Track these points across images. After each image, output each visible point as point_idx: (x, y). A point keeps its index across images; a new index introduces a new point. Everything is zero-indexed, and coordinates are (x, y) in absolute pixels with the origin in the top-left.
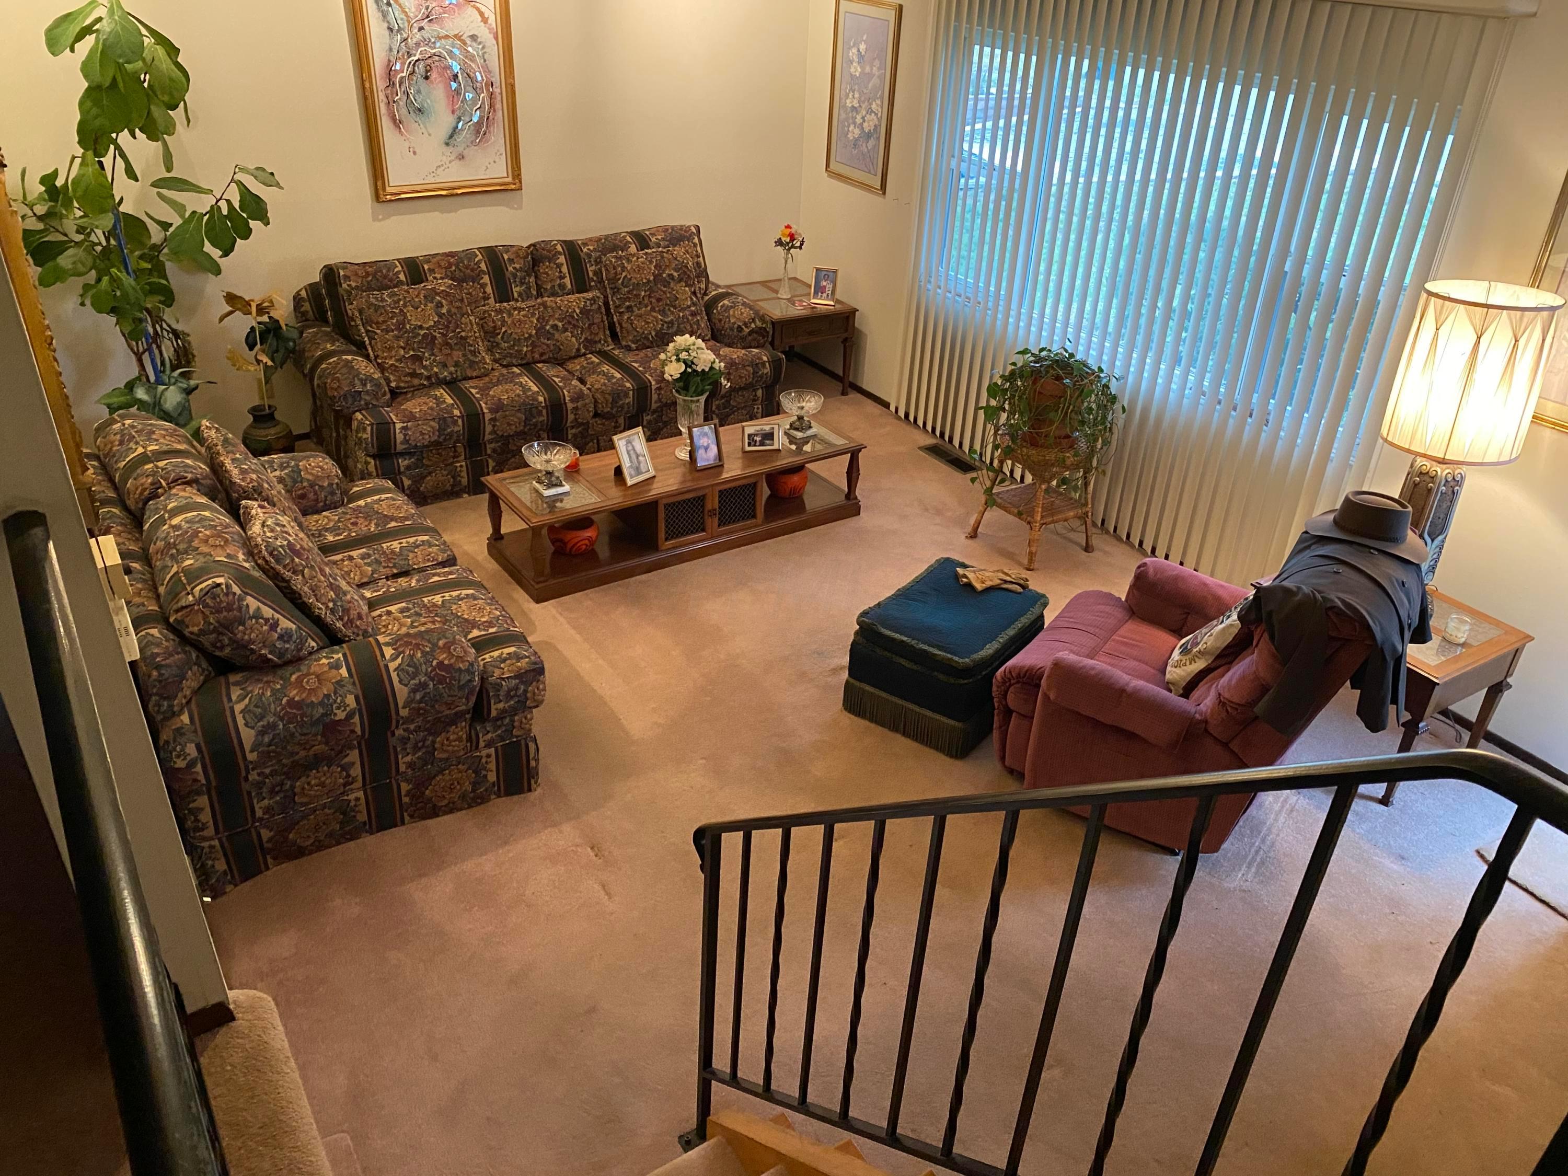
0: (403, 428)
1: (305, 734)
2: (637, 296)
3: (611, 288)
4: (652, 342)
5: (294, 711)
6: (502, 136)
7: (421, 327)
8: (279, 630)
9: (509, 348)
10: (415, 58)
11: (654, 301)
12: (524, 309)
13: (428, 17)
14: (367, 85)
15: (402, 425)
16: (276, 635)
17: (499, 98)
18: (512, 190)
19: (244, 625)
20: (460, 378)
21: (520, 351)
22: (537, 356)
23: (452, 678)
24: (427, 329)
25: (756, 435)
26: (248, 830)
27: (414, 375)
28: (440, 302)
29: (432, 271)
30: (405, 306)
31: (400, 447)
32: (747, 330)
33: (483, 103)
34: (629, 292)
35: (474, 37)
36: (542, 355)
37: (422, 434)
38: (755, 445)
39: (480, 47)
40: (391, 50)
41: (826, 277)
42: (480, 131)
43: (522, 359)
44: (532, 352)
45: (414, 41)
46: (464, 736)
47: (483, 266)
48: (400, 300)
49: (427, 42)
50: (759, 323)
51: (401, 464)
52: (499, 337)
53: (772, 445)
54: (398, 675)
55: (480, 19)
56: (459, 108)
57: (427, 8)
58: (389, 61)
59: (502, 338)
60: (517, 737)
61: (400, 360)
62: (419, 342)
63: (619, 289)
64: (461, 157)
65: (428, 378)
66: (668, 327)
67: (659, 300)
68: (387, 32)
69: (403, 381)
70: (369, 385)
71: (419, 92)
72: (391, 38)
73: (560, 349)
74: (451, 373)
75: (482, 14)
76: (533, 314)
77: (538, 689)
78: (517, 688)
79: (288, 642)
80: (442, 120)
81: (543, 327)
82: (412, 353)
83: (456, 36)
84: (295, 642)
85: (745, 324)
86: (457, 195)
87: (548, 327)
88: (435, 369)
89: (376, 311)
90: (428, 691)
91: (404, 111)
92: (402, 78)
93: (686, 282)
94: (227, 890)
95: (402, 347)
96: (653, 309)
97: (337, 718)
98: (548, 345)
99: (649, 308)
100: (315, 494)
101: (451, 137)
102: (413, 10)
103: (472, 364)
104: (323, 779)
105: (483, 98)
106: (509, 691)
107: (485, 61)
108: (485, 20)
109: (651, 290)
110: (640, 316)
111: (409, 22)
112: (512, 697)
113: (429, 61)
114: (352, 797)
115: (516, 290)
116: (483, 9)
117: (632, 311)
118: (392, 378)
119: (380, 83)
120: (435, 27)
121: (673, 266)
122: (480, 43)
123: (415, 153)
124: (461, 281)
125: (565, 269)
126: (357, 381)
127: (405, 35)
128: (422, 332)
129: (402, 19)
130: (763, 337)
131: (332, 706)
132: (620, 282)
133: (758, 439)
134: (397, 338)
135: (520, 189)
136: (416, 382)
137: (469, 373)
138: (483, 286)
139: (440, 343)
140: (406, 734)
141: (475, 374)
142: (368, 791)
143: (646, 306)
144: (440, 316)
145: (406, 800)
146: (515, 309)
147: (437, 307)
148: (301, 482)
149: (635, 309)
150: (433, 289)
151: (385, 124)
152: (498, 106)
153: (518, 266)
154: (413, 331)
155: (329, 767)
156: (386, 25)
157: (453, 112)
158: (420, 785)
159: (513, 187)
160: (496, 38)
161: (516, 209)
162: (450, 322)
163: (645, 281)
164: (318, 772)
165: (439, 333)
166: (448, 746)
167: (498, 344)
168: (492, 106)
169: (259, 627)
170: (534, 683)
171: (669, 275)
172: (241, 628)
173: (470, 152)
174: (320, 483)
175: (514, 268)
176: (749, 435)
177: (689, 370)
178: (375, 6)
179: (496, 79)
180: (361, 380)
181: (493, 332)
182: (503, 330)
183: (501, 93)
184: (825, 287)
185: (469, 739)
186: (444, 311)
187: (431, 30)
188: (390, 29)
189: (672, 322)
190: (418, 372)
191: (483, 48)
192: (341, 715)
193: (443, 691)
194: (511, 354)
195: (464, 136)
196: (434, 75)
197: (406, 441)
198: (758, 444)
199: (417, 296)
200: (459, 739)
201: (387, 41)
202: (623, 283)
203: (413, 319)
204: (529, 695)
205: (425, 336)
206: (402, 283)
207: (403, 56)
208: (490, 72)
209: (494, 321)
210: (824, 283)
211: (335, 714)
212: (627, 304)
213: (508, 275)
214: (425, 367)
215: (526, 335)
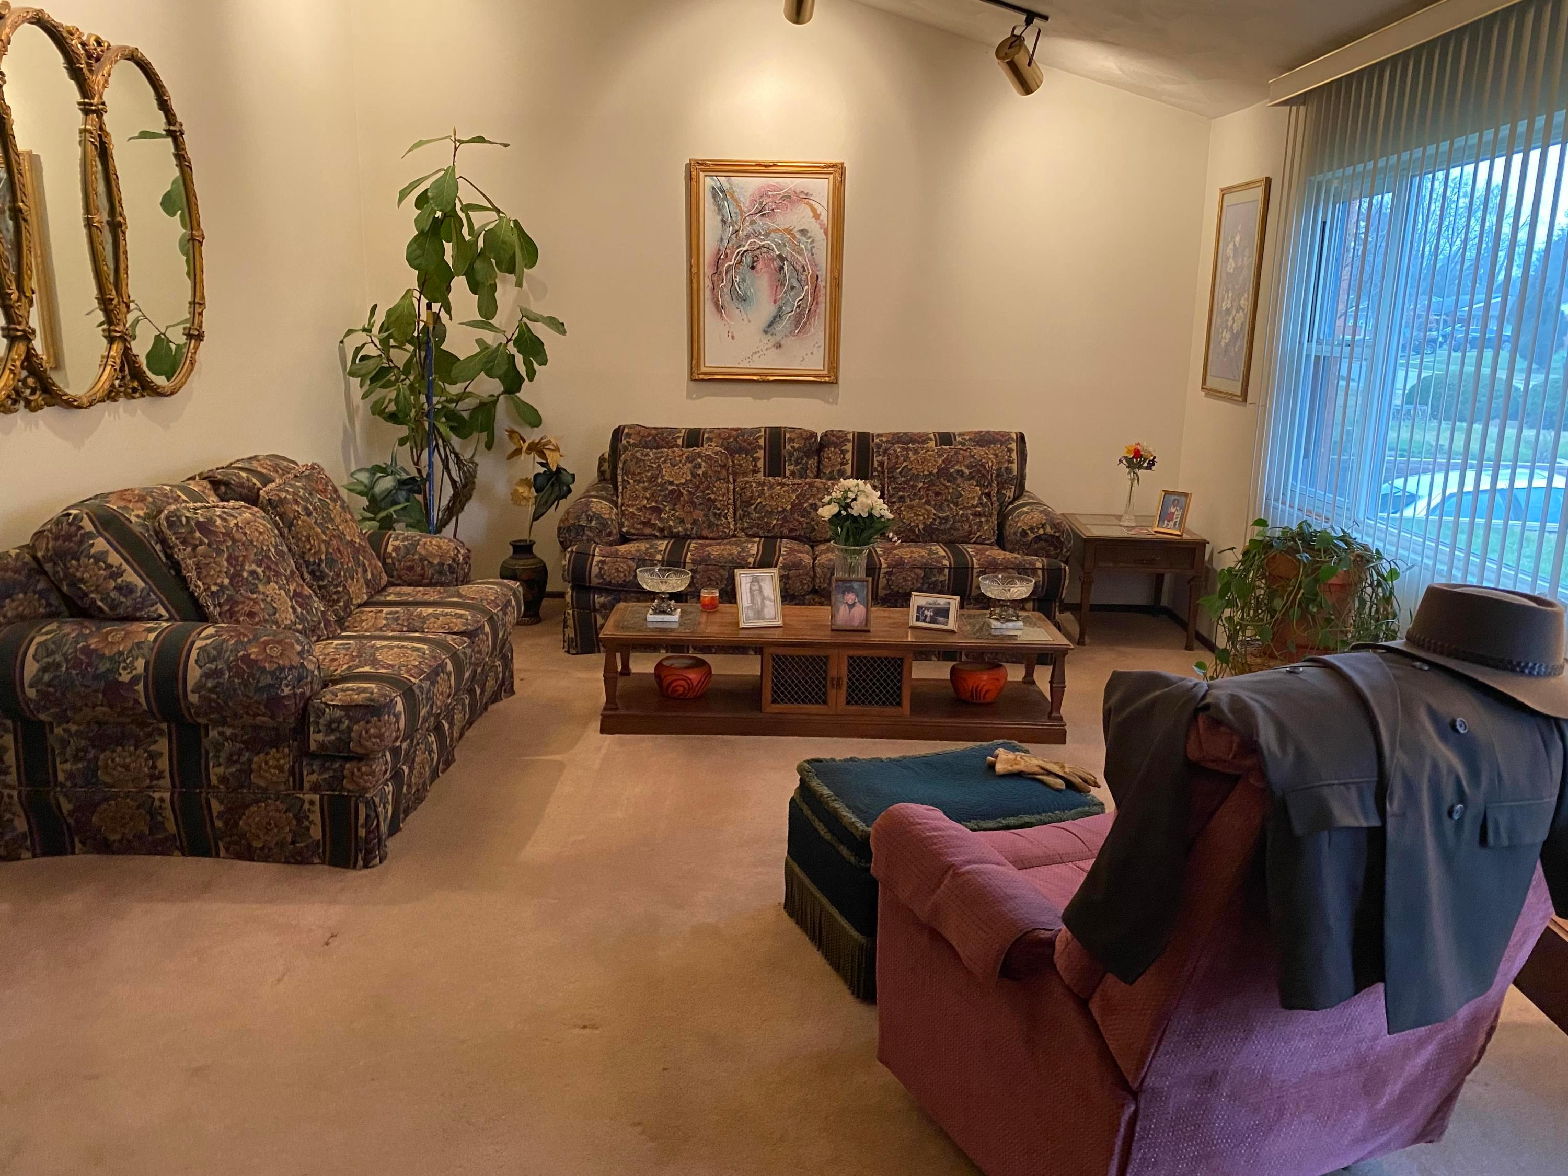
0: (600, 561)
1: (86, 686)
2: (913, 487)
3: (889, 478)
4: (918, 536)
5: (83, 657)
6: (822, 328)
7: (671, 483)
8: (119, 580)
9: (759, 518)
10: (745, 249)
11: (931, 493)
12: (788, 485)
13: (761, 211)
14: (694, 270)
15: (601, 558)
16: (114, 584)
17: (823, 291)
18: (825, 382)
19: (78, 560)
20: (693, 536)
21: (768, 523)
22: (786, 531)
23: (251, 675)
24: (677, 485)
25: (928, 609)
26: (49, 792)
27: (647, 524)
28: (700, 464)
29: (709, 439)
30: (665, 462)
31: (595, 581)
32: (1031, 536)
33: (806, 295)
34: (905, 482)
35: (803, 232)
36: (791, 530)
37: (617, 570)
38: (924, 621)
39: (809, 241)
40: (722, 240)
41: (1175, 503)
42: (801, 321)
43: (769, 531)
44: (782, 526)
45: (745, 233)
46: (287, 767)
47: (761, 442)
48: (662, 457)
49: (757, 235)
50: (1049, 530)
51: (597, 601)
52: (753, 507)
53: (946, 624)
54: (198, 654)
55: (812, 214)
56: (782, 298)
57: (761, 203)
58: (719, 250)
59: (755, 508)
60: (349, 791)
61: (640, 509)
62: (665, 496)
63: (895, 478)
64: (779, 346)
65: (661, 530)
66: (940, 523)
67: (937, 494)
68: (720, 224)
69: (634, 528)
70: (594, 522)
71: (744, 280)
72: (724, 230)
73: (814, 529)
74: (686, 530)
75: (814, 210)
76: (794, 491)
77: (367, 732)
78: (340, 722)
79: (125, 596)
80: (766, 310)
81: (801, 504)
82: (654, 504)
83: (786, 230)
84: (135, 600)
85: (1032, 529)
86: (769, 381)
87: (805, 505)
88: (671, 523)
89: (636, 463)
90: (221, 680)
91: (728, 297)
92: (729, 266)
93: (977, 481)
94: (23, 856)
95: (646, 498)
96: (928, 502)
97: (120, 679)
98: (800, 523)
99: (923, 501)
100: (423, 568)
101: (770, 325)
102: (747, 204)
103: (710, 525)
104: (128, 760)
105: (807, 290)
106: (331, 721)
107: (813, 254)
108: (817, 216)
109: (931, 483)
110: (911, 507)
111: (742, 215)
112: (333, 731)
113: (758, 252)
114: (157, 795)
115: (789, 468)
116: (816, 206)
117: (904, 502)
118: (626, 523)
119: (707, 270)
120: (767, 221)
121: (966, 462)
122: (809, 238)
123: (733, 337)
124: (732, 452)
125: (849, 456)
126: (584, 515)
127: (737, 228)
128: (670, 488)
129: (736, 213)
130: (1055, 549)
131: (119, 663)
132: (898, 471)
133: (929, 613)
134: (645, 489)
135: (835, 382)
136: (648, 531)
137: (705, 533)
138: (756, 460)
139: (685, 501)
140: (221, 739)
141: (711, 535)
142: (176, 795)
143: (921, 498)
144: (694, 475)
145: (219, 824)
146: (779, 484)
147: (695, 467)
148: (413, 555)
149: (908, 500)
150: (698, 453)
151: (708, 308)
152: (821, 299)
153: (796, 445)
154: (662, 485)
155: (136, 749)
156: (720, 218)
157: (775, 302)
158: (234, 812)
159: (827, 379)
160: (826, 233)
161: (832, 403)
162: (702, 483)
163: (926, 473)
164: (124, 750)
165: (688, 491)
166: (266, 771)
167: (749, 513)
168: (815, 297)
169: (96, 569)
170: (362, 723)
171: (958, 471)
172: (74, 562)
173: (788, 342)
174: (430, 560)
175: (792, 447)
176: (919, 608)
177: (844, 513)
178: (712, 200)
179: (822, 273)
180: (588, 516)
181: (748, 502)
182: (759, 500)
183: (825, 287)
184: (1173, 514)
185: (292, 772)
186: (700, 472)
187: (762, 223)
188: (724, 221)
189: (946, 519)
190: (653, 522)
191: (813, 242)
192: (125, 677)
193: (237, 686)
194: (759, 525)
195: (784, 324)
196: (759, 266)
197: (600, 575)
198: (928, 619)
199: (679, 456)
200: (280, 769)
201: (720, 232)
202: (901, 472)
203: (667, 474)
204: (353, 735)
205: (672, 492)
206: (677, 446)
207: (733, 246)
208: (816, 265)
209: (752, 492)
210: (1173, 510)
211: (120, 674)
212: (901, 494)
213: (784, 452)
214: (661, 519)
215: (780, 509)
